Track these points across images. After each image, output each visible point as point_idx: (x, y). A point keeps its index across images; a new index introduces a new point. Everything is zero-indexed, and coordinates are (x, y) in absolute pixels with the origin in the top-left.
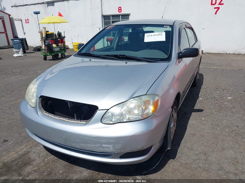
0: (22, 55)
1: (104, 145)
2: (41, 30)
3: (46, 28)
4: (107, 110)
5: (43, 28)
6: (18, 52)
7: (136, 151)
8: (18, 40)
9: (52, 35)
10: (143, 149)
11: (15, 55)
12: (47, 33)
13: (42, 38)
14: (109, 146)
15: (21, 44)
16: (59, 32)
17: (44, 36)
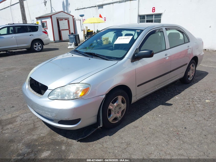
0: (74, 48)
1: (46, 112)
2: (84, 29)
3: (87, 27)
4: (52, 90)
5: (86, 27)
6: (71, 45)
7: (64, 120)
8: (73, 36)
9: (91, 33)
10: (69, 120)
11: (69, 47)
12: (88, 31)
13: (84, 35)
14: (48, 113)
15: (74, 38)
16: (97, 30)
17: (86, 33)
